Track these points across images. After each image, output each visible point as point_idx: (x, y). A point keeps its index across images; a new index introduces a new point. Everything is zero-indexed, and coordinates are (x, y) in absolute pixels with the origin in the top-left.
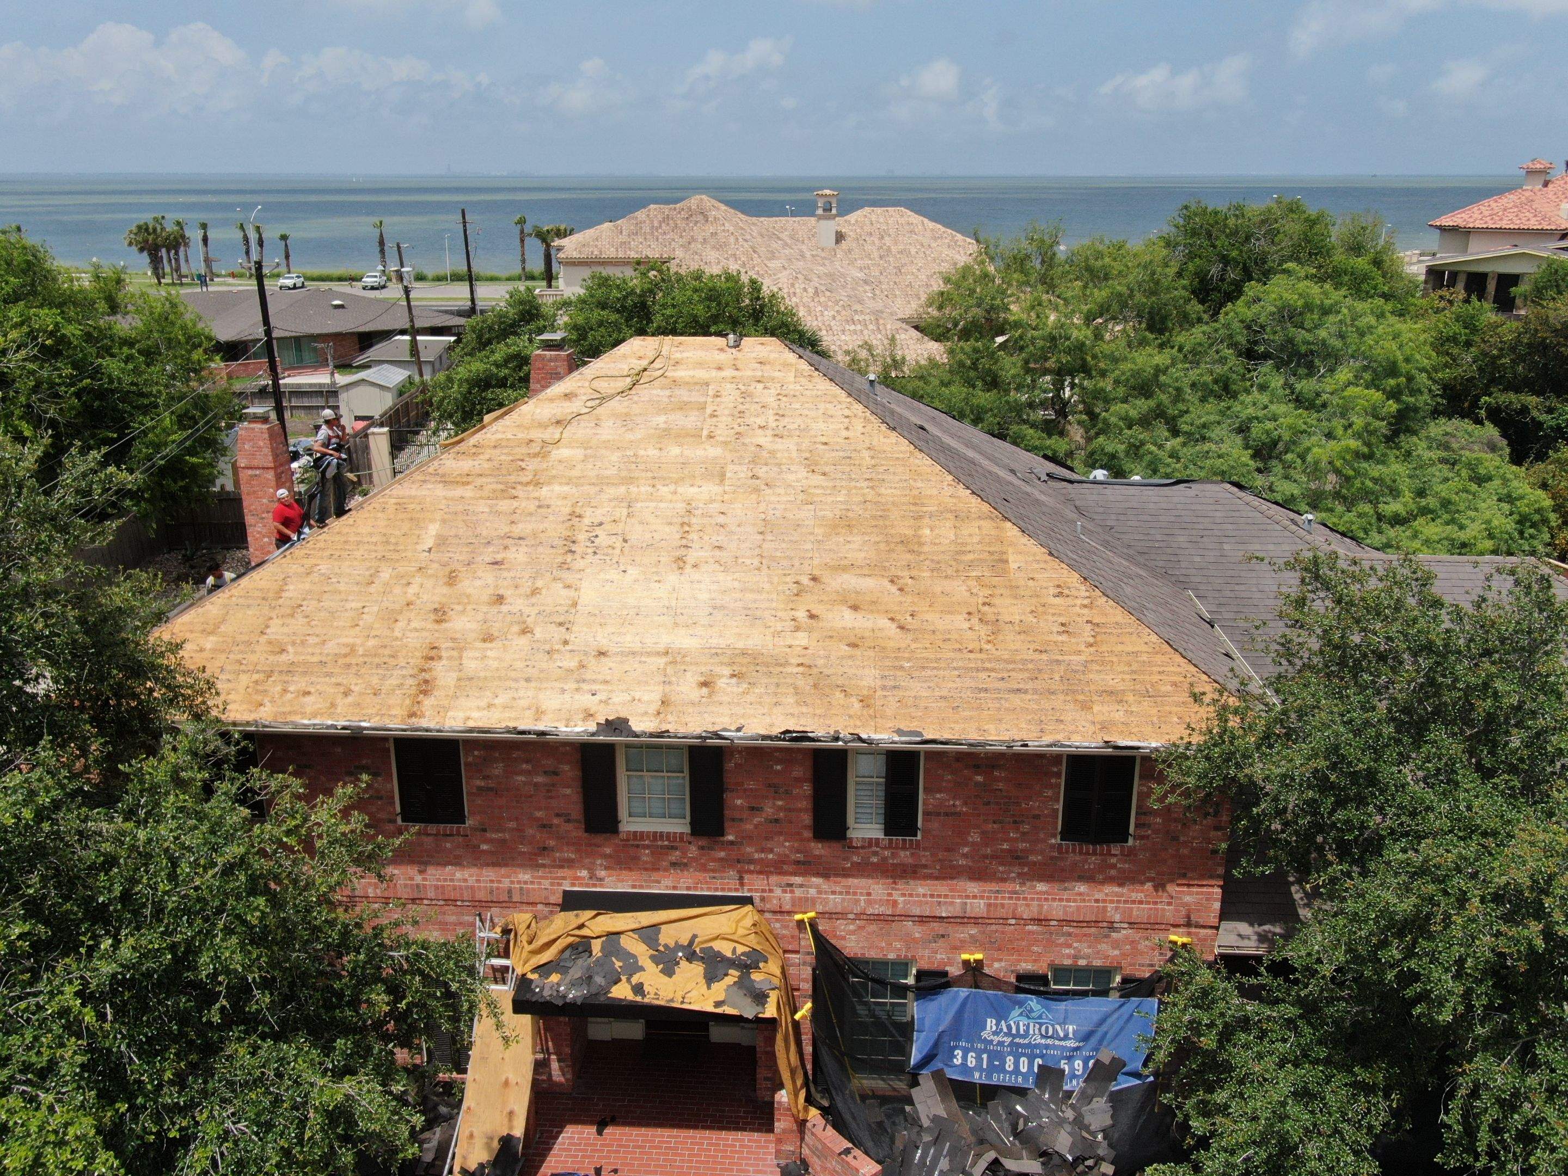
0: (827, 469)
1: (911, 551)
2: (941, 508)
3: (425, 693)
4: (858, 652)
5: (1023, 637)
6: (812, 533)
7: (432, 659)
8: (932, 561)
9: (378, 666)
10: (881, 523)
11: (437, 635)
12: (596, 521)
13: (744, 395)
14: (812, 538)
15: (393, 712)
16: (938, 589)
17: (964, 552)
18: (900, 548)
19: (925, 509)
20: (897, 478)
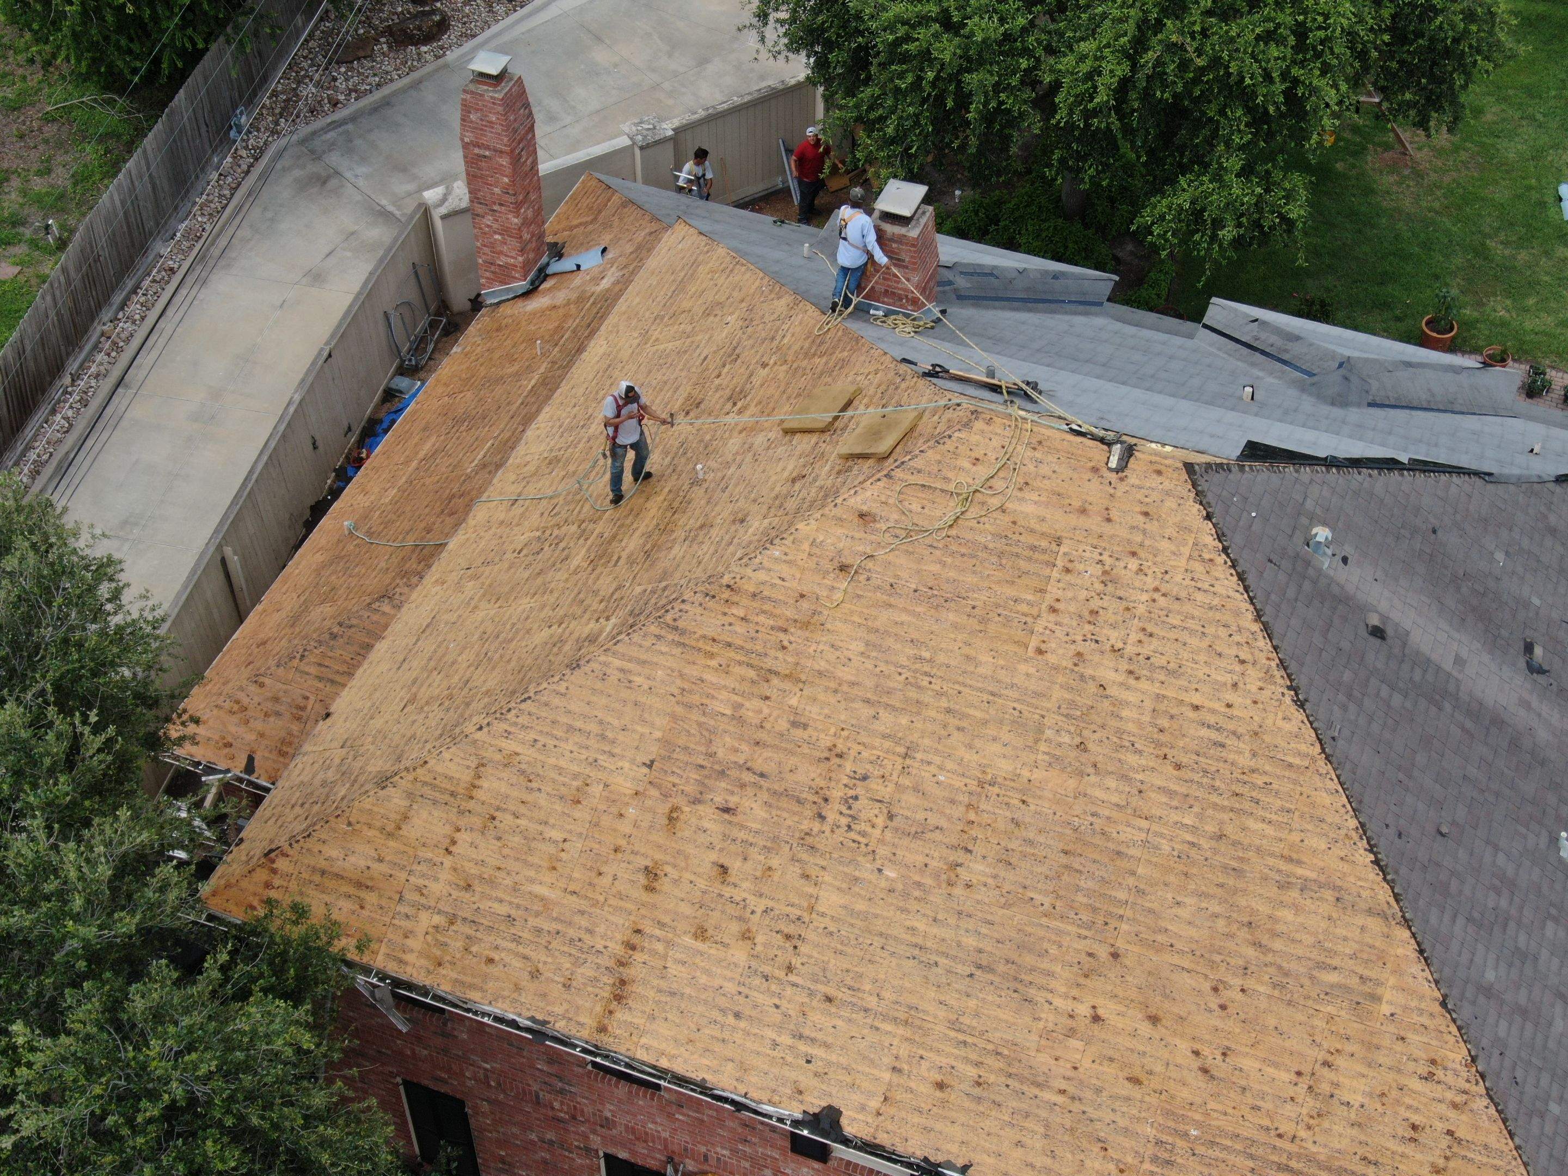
0: (1185, 759)
2: (1322, 878)
3: (618, 998)
4: (1136, 1093)
5: (1355, 1132)
7: (633, 948)
9: (572, 940)
11: (643, 911)
12: (861, 771)
13: (1108, 578)
15: (582, 1019)
16: (1272, 1021)
17: (1326, 967)
18: (1244, 934)
19: (1300, 871)
20: (1279, 803)
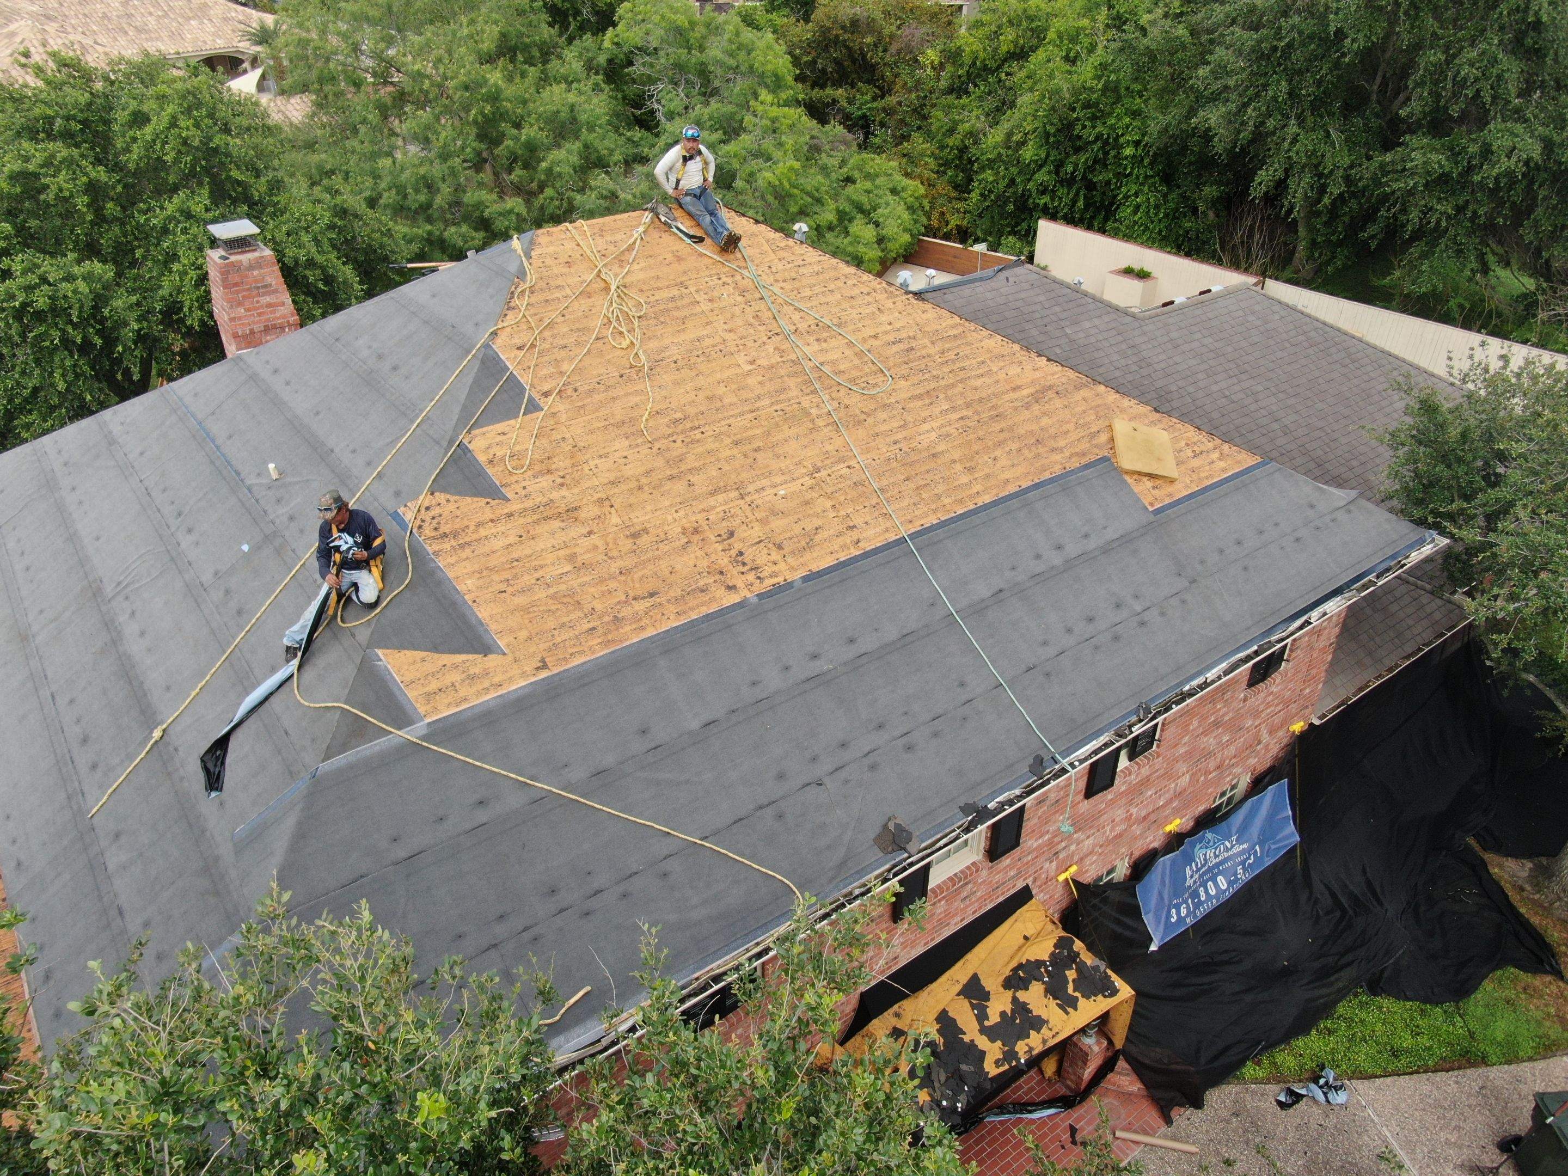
0: (904, 370)
1: (1053, 450)
6: (954, 461)
8: (1077, 454)
10: (1003, 424)
14: (958, 467)
17: (1093, 435)
18: (1041, 450)
19: (1025, 392)
20: (974, 361)
